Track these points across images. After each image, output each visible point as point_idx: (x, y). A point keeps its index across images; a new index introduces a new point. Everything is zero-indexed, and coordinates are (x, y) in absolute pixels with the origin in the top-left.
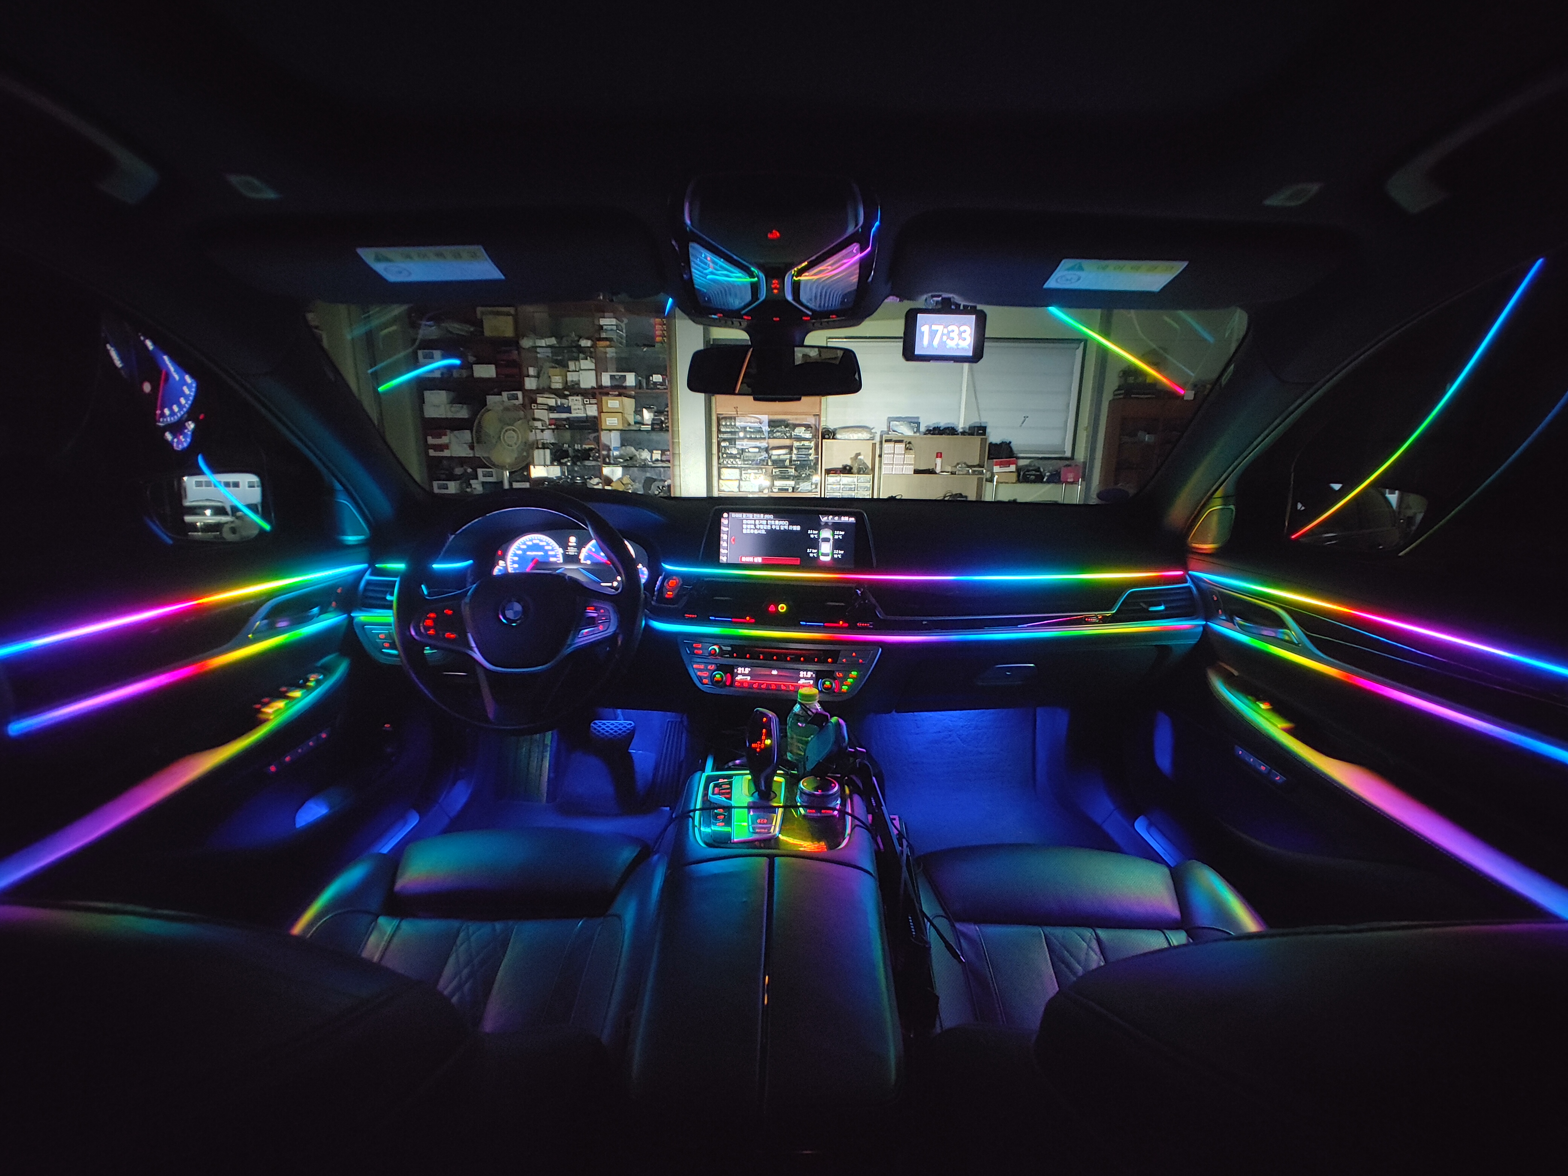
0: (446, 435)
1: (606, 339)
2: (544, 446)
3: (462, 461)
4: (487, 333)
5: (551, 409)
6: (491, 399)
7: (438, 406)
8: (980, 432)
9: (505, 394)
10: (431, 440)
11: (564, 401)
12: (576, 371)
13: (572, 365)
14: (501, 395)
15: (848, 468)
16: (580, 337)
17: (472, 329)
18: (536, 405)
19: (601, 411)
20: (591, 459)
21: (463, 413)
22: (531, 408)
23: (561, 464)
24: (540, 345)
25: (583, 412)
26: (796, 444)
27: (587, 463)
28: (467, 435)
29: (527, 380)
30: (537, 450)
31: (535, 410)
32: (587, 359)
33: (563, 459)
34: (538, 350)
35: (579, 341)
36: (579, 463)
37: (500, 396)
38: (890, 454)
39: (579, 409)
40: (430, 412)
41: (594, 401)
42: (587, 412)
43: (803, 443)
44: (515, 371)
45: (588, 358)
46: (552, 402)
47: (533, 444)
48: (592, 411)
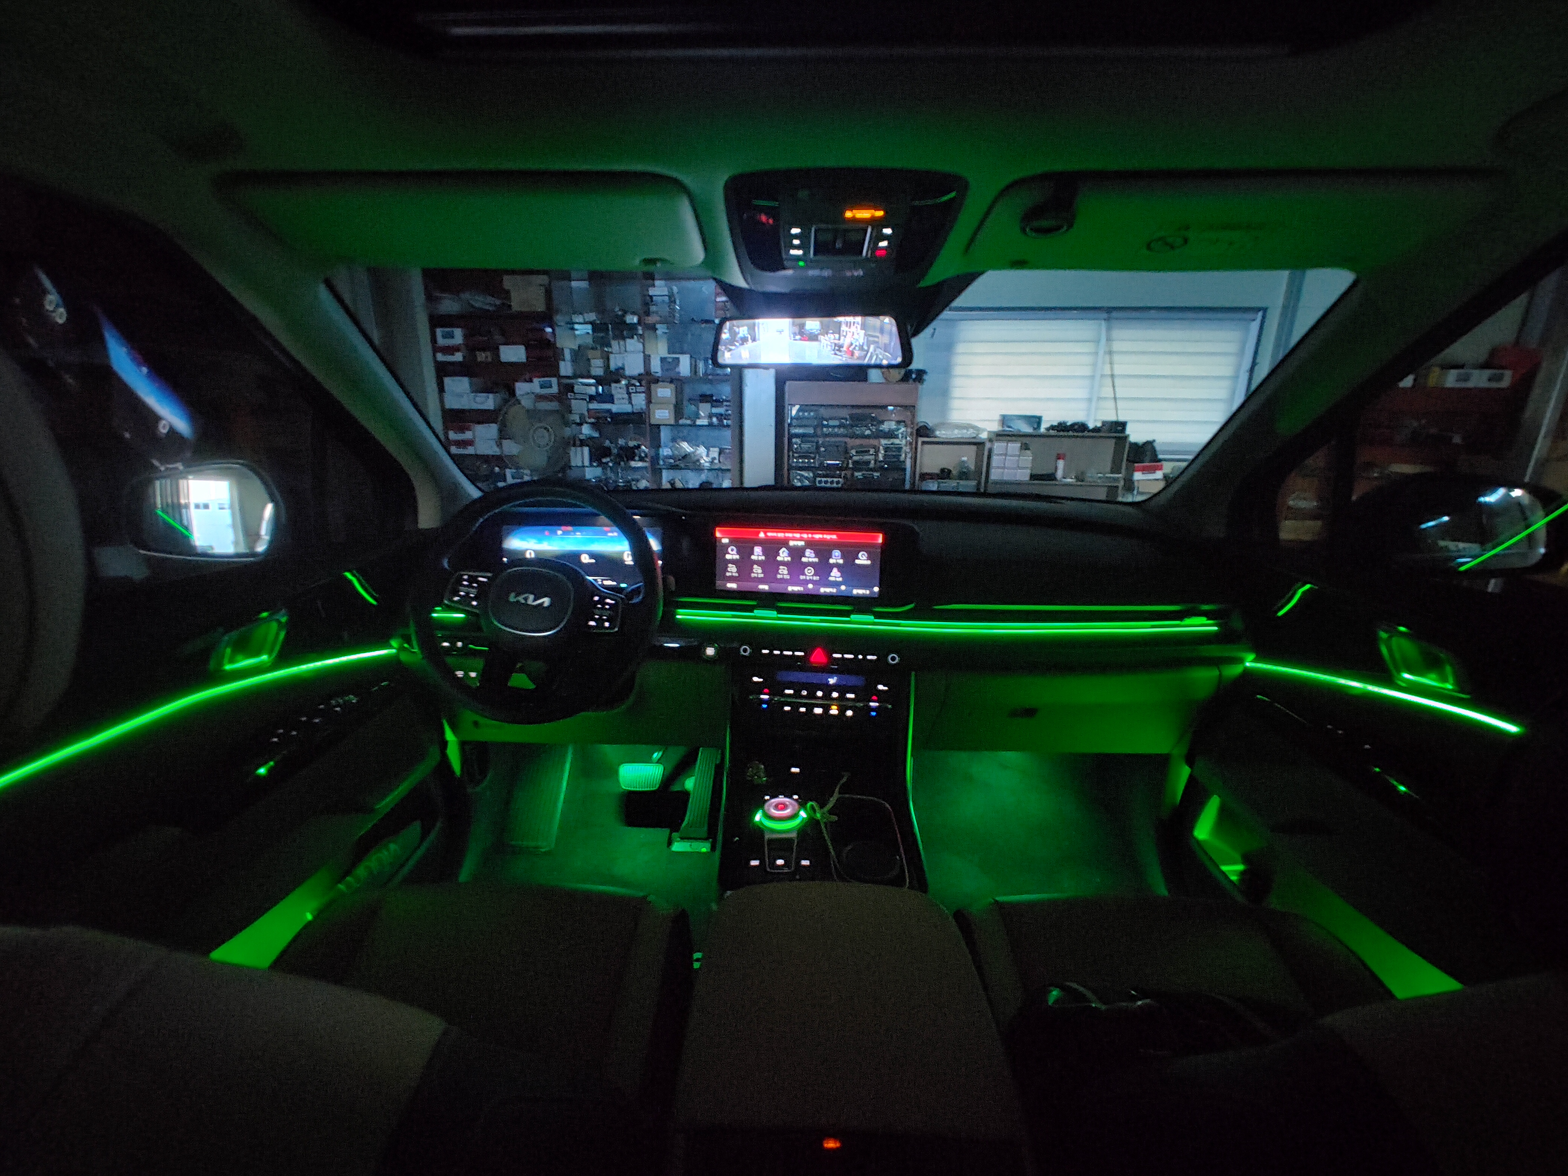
0: (469, 429)
1: (657, 313)
2: (583, 443)
3: (486, 459)
4: (516, 306)
5: (592, 398)
6: (521, 388)
7: (460, 396)
8: (1120, 428)
9: (536, 381)
10: (452, 435)
11: (606, 387)
12: (620, 353)
13: (614, 343)
14: (531, 381)
15: (946, 471)
16: (625, 312)
17: (498, 302)
18: (572, 394)
19: (649, 401)
20: (637, 458)
21: (488, 402)
22: (568, 398)
23: (600, 464)
24: (577, 321)
25: (627, 402)
26: (884, 442)
27: (633, 464)
28: (492, 430)
29: (562, 364)
30: (573, 448)
31: (572, 400)
32: (632, 337)
33: (603, 457)
34: (576, 326)
35: (623, 316)
36: (622, 463)
37: (532, 384)
38: (1001, 455)
39: (623, 399)
40: (452, 403)
41: (642, 389)
42: (633, 403)
43: (892, 441)
44: (550, 353)
45: (635, 337)
46: (592, 391)
47: (569, 438)
48: (639, 401)
